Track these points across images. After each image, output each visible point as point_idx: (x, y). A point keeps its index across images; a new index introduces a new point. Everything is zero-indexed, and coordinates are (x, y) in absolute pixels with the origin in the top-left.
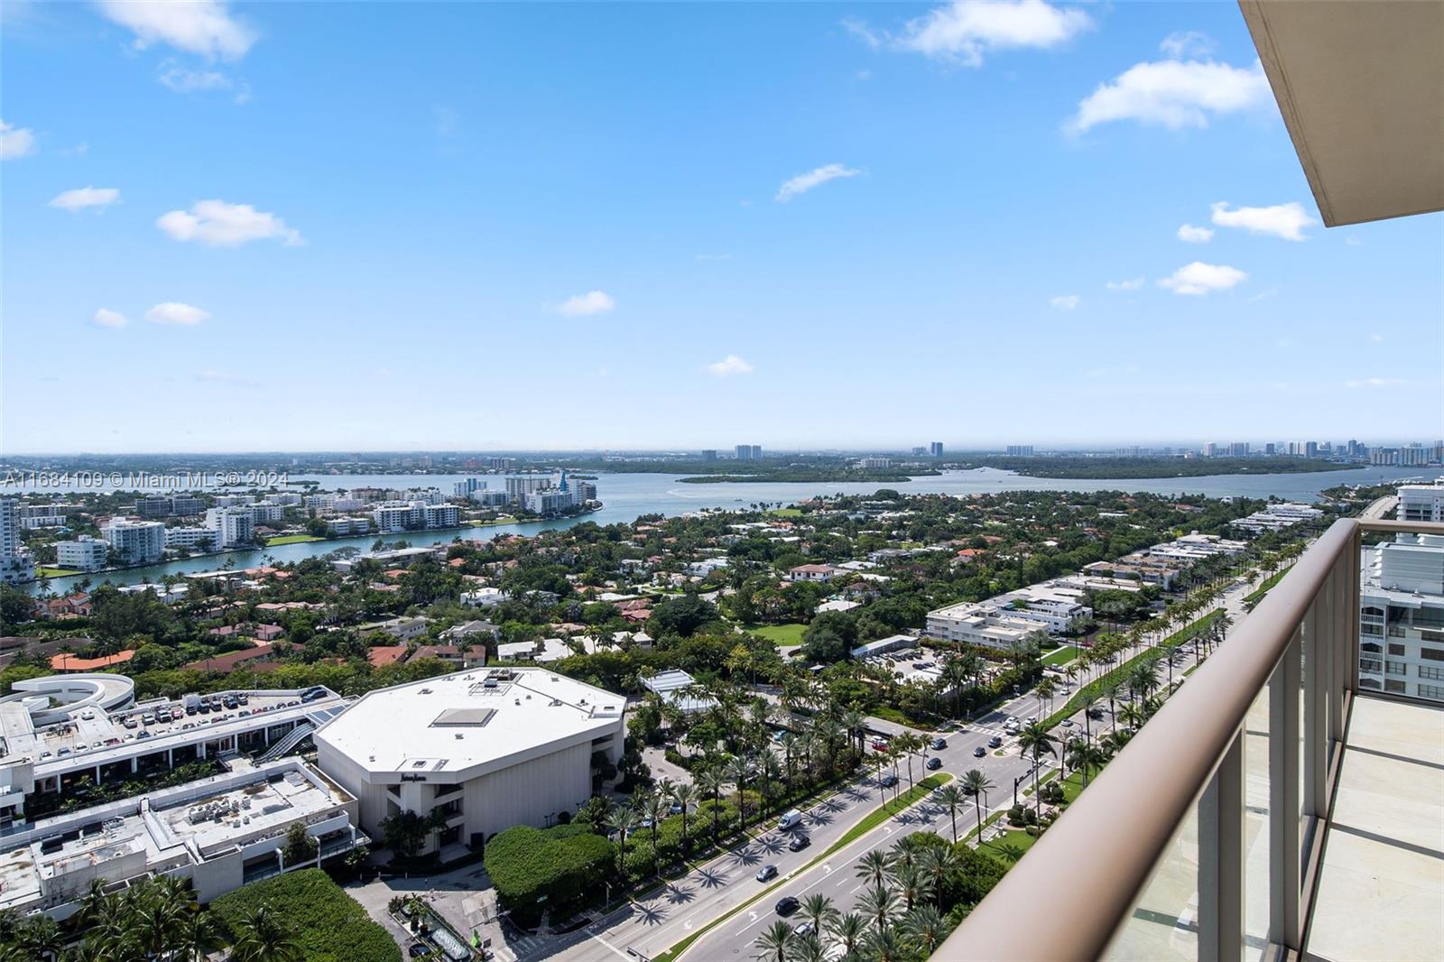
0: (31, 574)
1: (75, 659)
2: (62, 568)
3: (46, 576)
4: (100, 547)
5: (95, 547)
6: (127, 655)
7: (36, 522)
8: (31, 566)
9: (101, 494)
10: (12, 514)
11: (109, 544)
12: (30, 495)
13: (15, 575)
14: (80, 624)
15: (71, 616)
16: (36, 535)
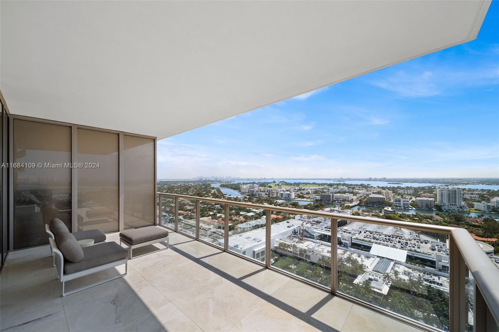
0: (465, 210)
1: (476, 236)
2: (476, 210)
3: (470, 211)
4: (490, 206)
5: (487, 205)
6: (494, 240)
7: (469, 196)
8: (465, 208)
9: (493, 190)
10: (460, 194)
11: (493, 205)
12: (469, 189)
13: (460, 210)
14: (479, 227)
15: (476, 224)
16: (468, 200)
